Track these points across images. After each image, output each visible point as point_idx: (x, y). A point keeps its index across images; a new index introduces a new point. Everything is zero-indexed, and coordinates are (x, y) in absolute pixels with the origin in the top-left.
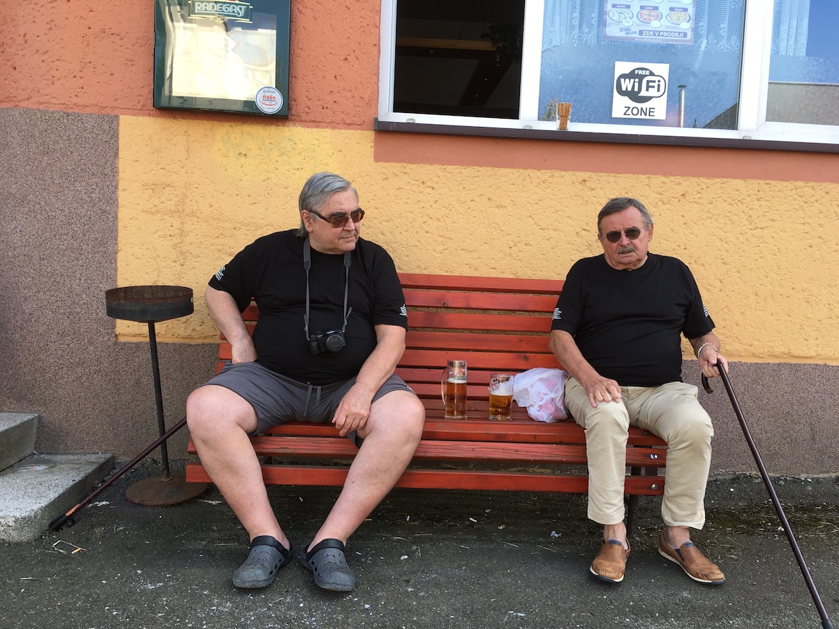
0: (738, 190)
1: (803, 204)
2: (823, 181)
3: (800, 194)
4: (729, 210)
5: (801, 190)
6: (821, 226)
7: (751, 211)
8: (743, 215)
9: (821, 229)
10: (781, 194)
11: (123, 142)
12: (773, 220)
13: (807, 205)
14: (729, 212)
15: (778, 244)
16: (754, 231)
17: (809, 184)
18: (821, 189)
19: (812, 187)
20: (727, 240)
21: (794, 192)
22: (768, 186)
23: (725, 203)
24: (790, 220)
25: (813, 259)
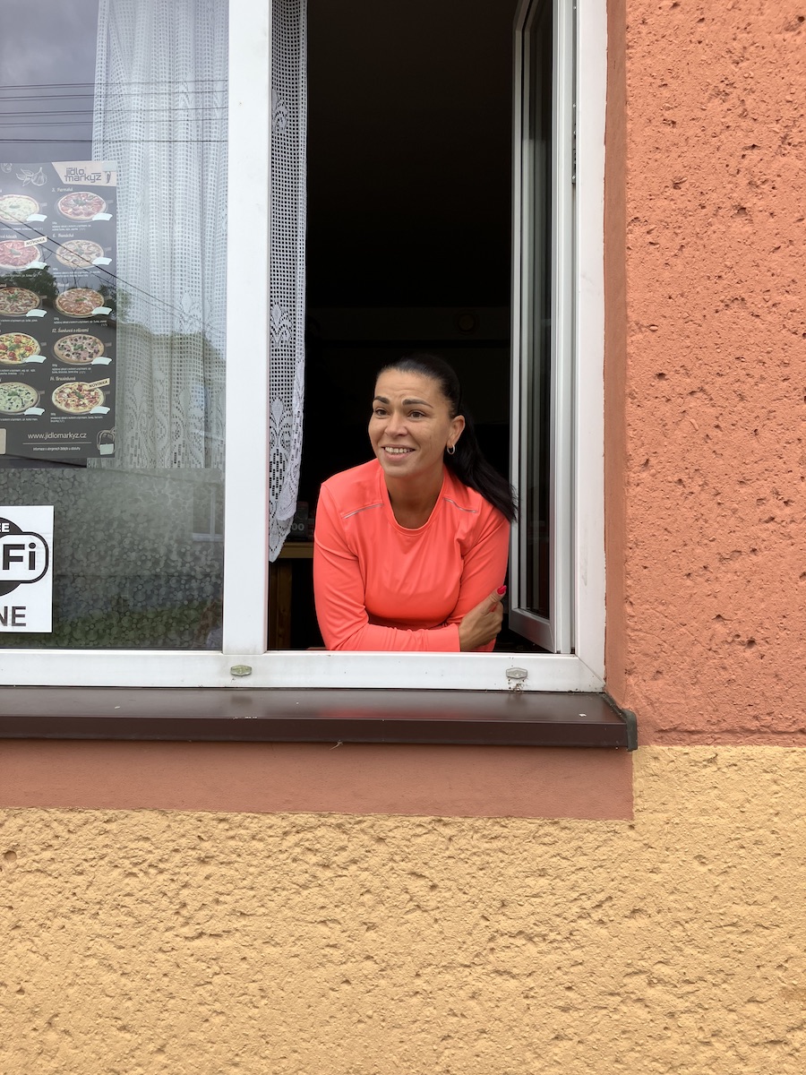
0: (147, 839)
1: (320, 872)
2: (366, 811)
3: (307, 844)
4: (128, 889)
5: (309, 835)
6: (371, 927)
7: (185, 892)
8: (164, 902)
9: (372, 934)
10: (260, 846)
12: (242, 914)
13: (329, 873)
14: (128, 895)
15: (259, 976)
16: (197, 943)
17: (331, 821)
18: (362, 830)
19: (339, 826)
20: (128, 968)
21: (292, 839)
22: (222, 826)
23: (116, 872)
24: (286, 912)
25: (355, 1017)
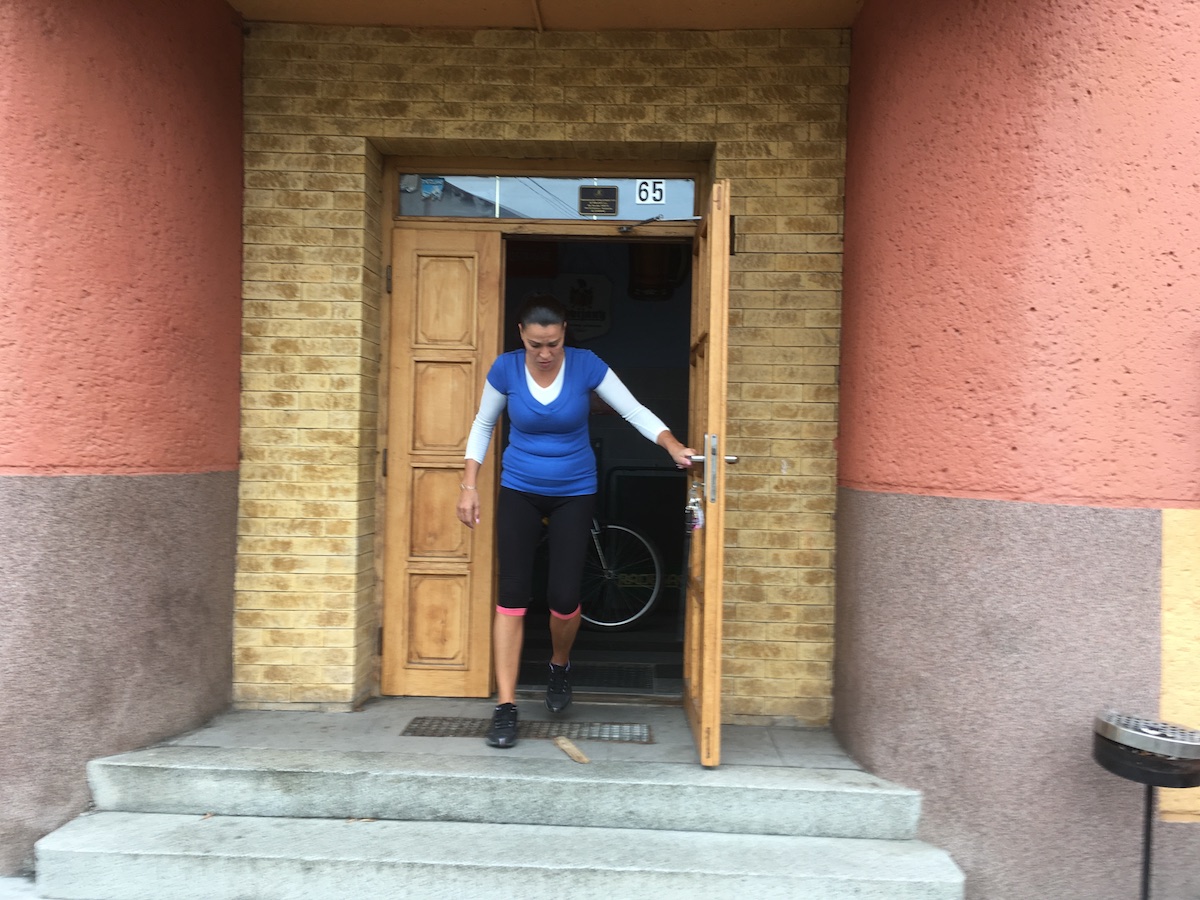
11: (1167, 544)
